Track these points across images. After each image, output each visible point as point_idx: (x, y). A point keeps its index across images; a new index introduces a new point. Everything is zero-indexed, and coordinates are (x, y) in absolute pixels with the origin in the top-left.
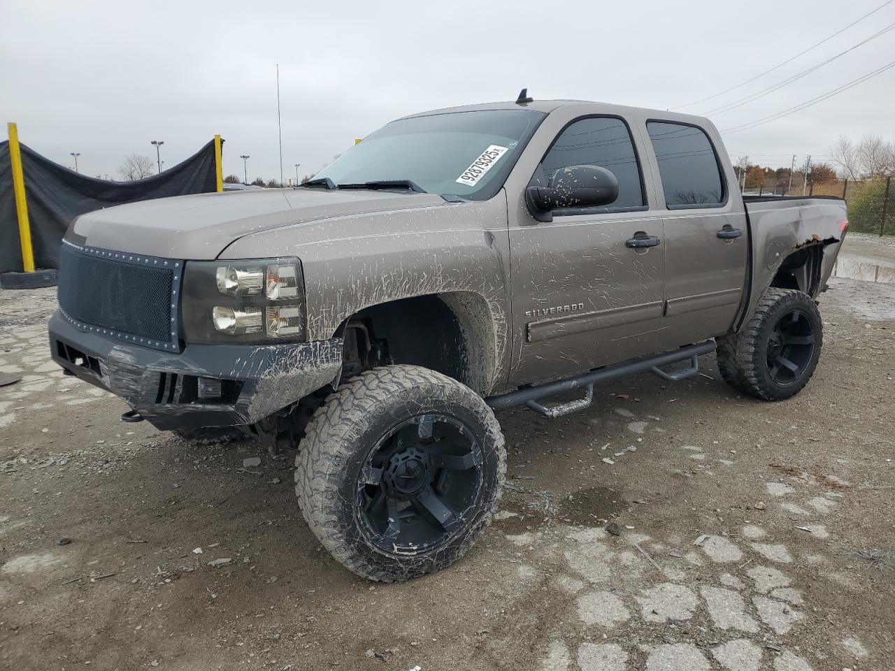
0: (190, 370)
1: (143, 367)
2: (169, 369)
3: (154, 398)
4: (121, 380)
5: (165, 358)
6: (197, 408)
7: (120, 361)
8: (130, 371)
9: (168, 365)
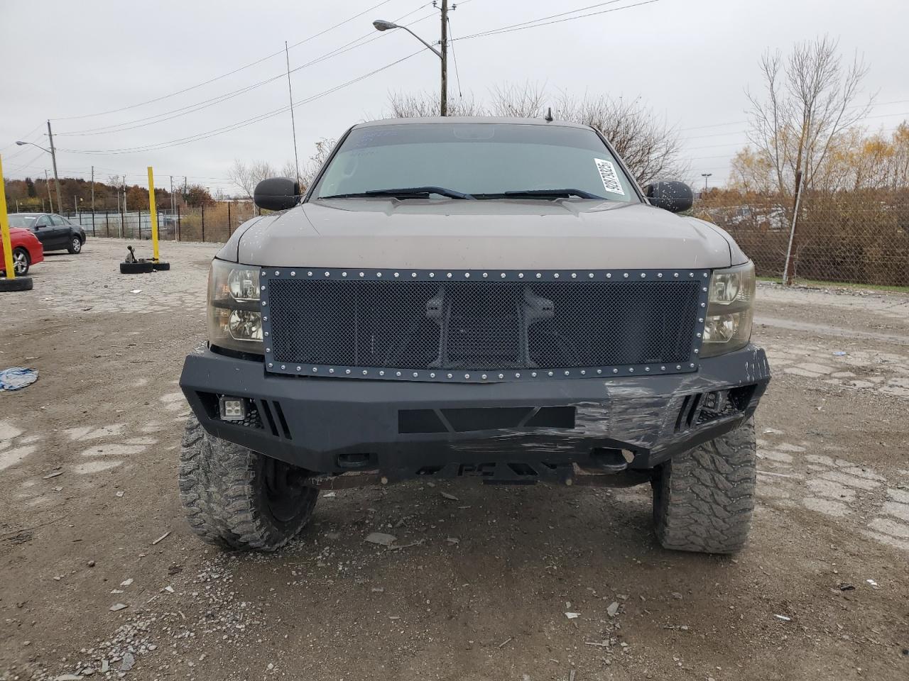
0: (714, 385)
1: (668, 395)
2: (694, 390)
3: (672, 429)
4: (630, 420)
5: (687, 380)
6: (712, 425)
7: (633, 396)
8: (647, 405)
9: (692, 386)
